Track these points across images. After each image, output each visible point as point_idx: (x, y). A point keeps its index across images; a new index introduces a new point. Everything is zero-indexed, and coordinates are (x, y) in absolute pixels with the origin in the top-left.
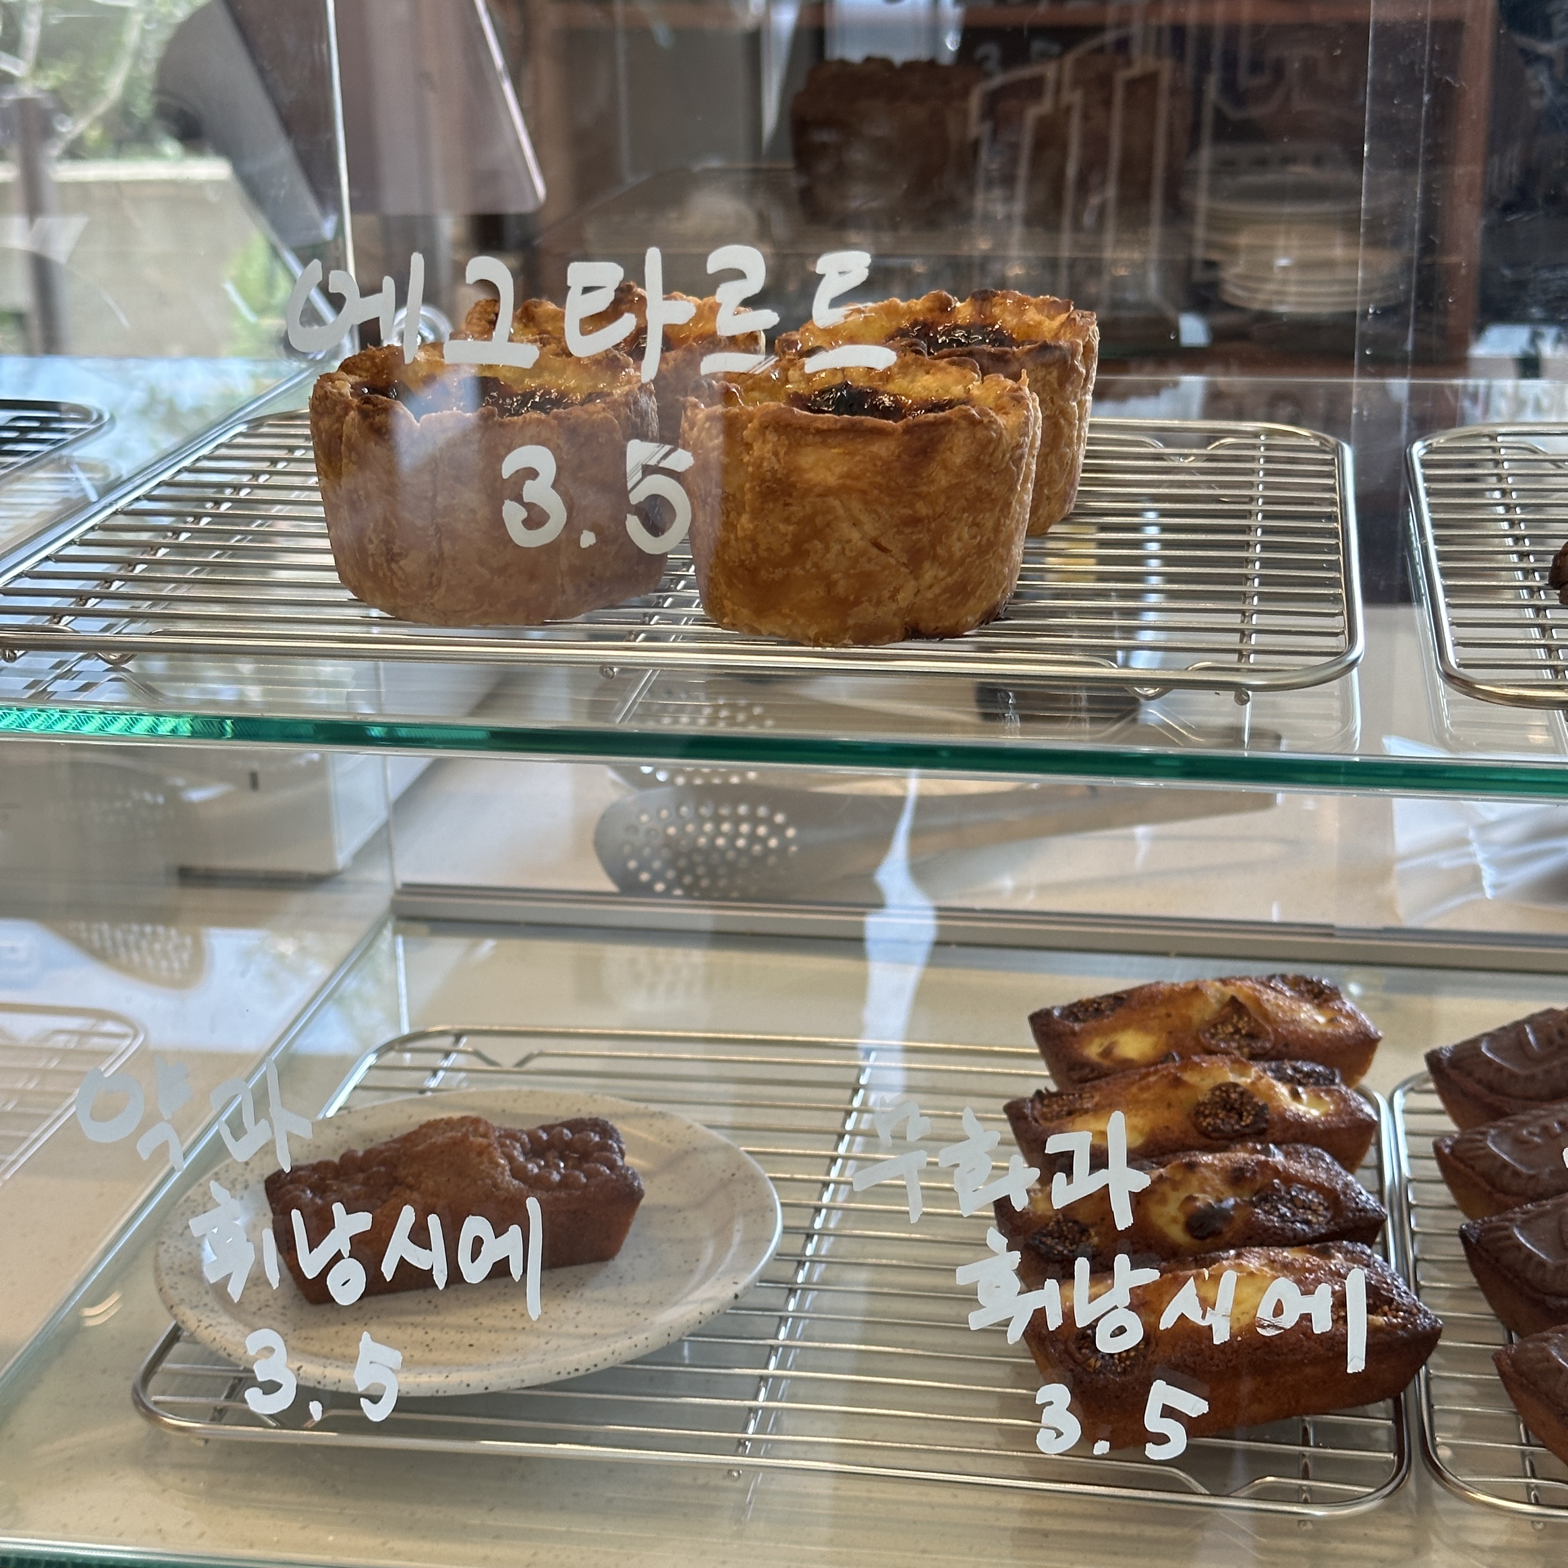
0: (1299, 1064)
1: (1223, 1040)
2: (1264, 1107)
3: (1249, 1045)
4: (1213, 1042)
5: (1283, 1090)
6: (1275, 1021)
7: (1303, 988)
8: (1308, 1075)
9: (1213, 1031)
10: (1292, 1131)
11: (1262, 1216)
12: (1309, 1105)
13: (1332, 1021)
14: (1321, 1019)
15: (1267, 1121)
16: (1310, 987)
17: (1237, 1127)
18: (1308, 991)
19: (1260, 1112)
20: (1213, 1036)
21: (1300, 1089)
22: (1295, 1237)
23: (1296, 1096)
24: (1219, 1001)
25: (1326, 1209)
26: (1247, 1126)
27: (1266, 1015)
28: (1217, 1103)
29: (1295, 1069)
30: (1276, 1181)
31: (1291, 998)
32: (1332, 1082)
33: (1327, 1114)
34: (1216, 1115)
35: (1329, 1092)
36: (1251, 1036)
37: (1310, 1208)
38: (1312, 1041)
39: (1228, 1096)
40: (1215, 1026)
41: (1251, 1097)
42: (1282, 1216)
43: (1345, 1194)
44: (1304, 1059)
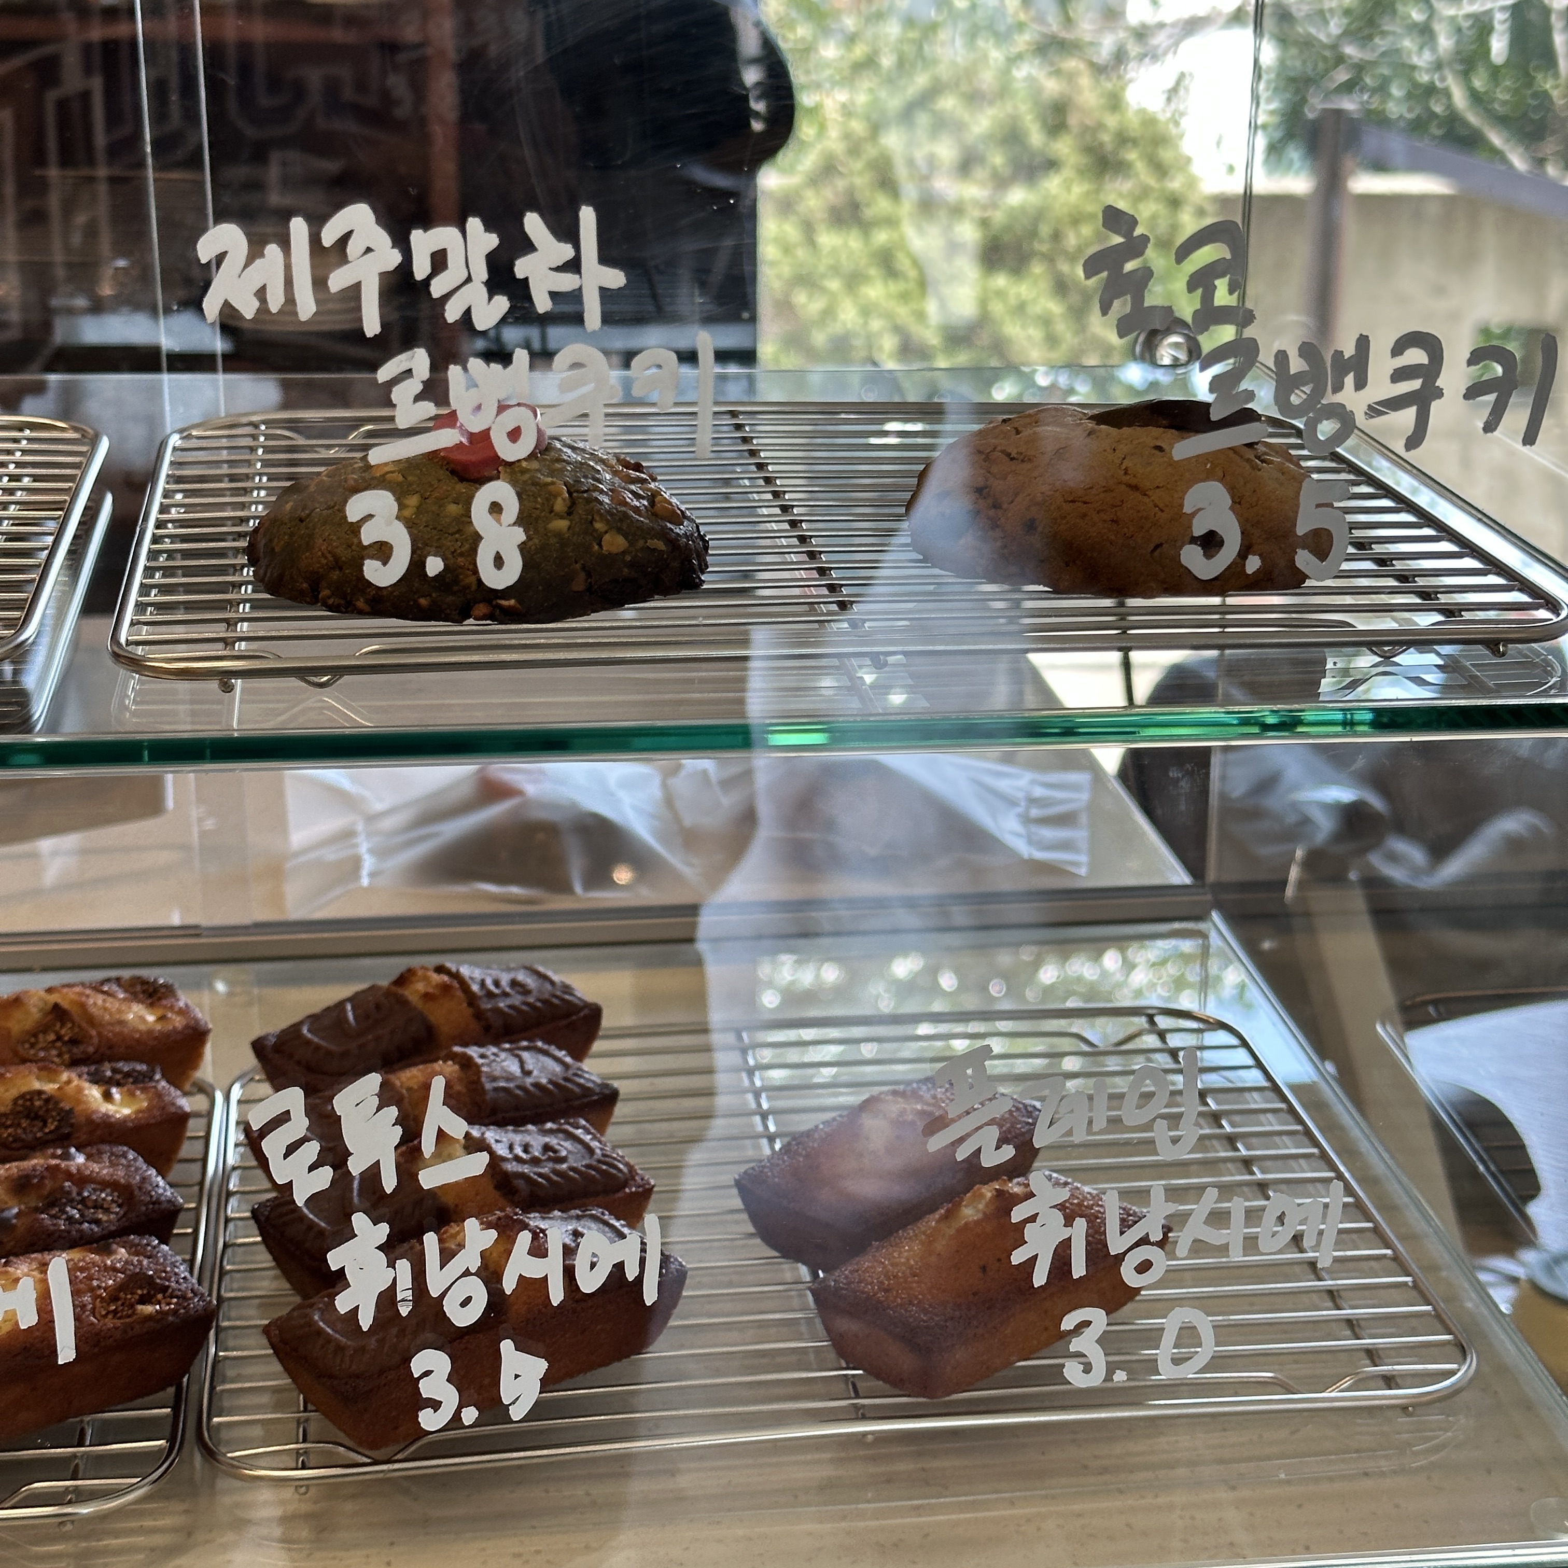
0: (120, 1065)
1: (42, 1049)
2: (71, 1111)
3: (70, 1051)
4: (32, 1052)
5: (94, 1093)
6: (101, 1025)
7: (139, 988)
8: (128, 1075)
9: (33, 1040)
10: (99, 1132)
11: (48, 1222)
12: (123, 1104)
13: (162, 1018)
14: (151, 1018)
15: (72, 1125)
16: (145, 987)
17: (39, 1135)
18: (144, 992)
19: (66, 1116)
20: (32, 1046)
21: (114, 1090)
22: (81, 1238)
23: (107, 1096)
24: (41, 1010)
25: (119, 1206)
26: (51, 1132)
27: (91, 1020)
28: (19, 1112)
29: (114, 1071)
30: (67, 1184)
31: (124, 1000)
32: (151, 1079)
33: (138, 1112)
34: (19, 1125)
35: (144, 1090)
36: (74, 1042)
37: (102, 1207)
38: (138, 1041)
39: (32, 1104)
40: (35, 1035)
41: (57, 1103)
42: (70, 1219)
43: (140, 1188)
44: (127, 1059)
